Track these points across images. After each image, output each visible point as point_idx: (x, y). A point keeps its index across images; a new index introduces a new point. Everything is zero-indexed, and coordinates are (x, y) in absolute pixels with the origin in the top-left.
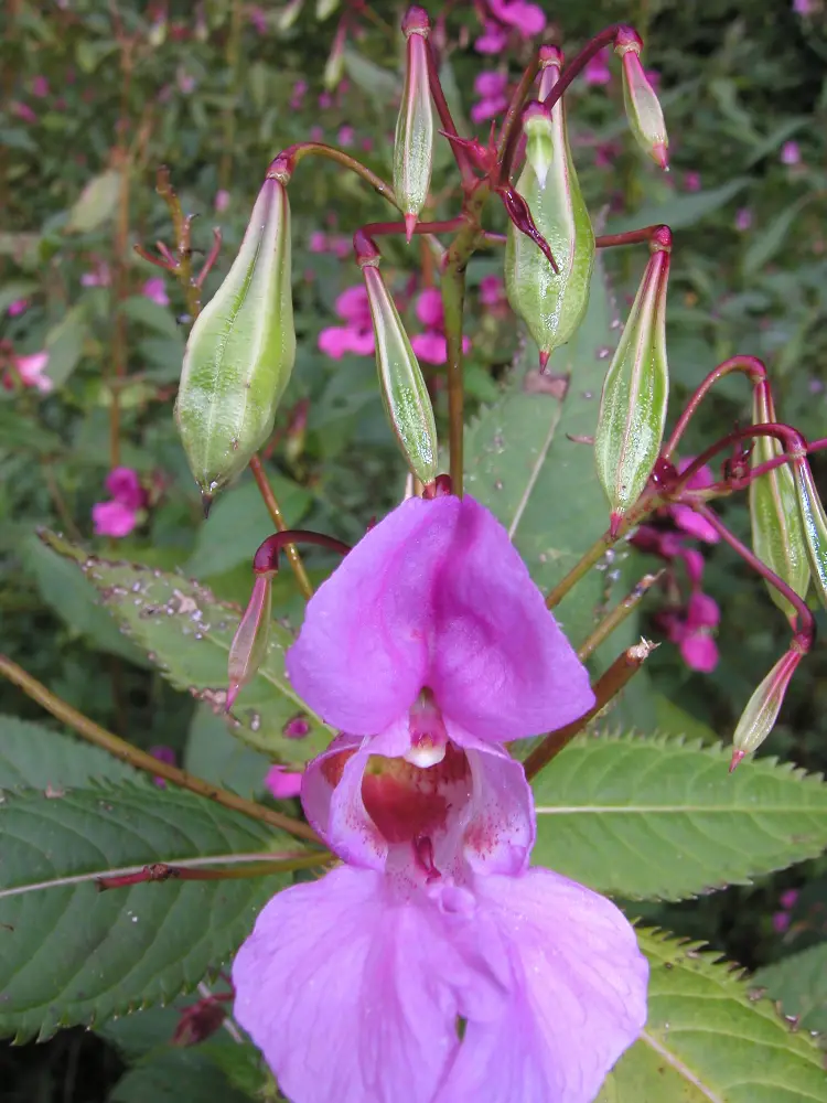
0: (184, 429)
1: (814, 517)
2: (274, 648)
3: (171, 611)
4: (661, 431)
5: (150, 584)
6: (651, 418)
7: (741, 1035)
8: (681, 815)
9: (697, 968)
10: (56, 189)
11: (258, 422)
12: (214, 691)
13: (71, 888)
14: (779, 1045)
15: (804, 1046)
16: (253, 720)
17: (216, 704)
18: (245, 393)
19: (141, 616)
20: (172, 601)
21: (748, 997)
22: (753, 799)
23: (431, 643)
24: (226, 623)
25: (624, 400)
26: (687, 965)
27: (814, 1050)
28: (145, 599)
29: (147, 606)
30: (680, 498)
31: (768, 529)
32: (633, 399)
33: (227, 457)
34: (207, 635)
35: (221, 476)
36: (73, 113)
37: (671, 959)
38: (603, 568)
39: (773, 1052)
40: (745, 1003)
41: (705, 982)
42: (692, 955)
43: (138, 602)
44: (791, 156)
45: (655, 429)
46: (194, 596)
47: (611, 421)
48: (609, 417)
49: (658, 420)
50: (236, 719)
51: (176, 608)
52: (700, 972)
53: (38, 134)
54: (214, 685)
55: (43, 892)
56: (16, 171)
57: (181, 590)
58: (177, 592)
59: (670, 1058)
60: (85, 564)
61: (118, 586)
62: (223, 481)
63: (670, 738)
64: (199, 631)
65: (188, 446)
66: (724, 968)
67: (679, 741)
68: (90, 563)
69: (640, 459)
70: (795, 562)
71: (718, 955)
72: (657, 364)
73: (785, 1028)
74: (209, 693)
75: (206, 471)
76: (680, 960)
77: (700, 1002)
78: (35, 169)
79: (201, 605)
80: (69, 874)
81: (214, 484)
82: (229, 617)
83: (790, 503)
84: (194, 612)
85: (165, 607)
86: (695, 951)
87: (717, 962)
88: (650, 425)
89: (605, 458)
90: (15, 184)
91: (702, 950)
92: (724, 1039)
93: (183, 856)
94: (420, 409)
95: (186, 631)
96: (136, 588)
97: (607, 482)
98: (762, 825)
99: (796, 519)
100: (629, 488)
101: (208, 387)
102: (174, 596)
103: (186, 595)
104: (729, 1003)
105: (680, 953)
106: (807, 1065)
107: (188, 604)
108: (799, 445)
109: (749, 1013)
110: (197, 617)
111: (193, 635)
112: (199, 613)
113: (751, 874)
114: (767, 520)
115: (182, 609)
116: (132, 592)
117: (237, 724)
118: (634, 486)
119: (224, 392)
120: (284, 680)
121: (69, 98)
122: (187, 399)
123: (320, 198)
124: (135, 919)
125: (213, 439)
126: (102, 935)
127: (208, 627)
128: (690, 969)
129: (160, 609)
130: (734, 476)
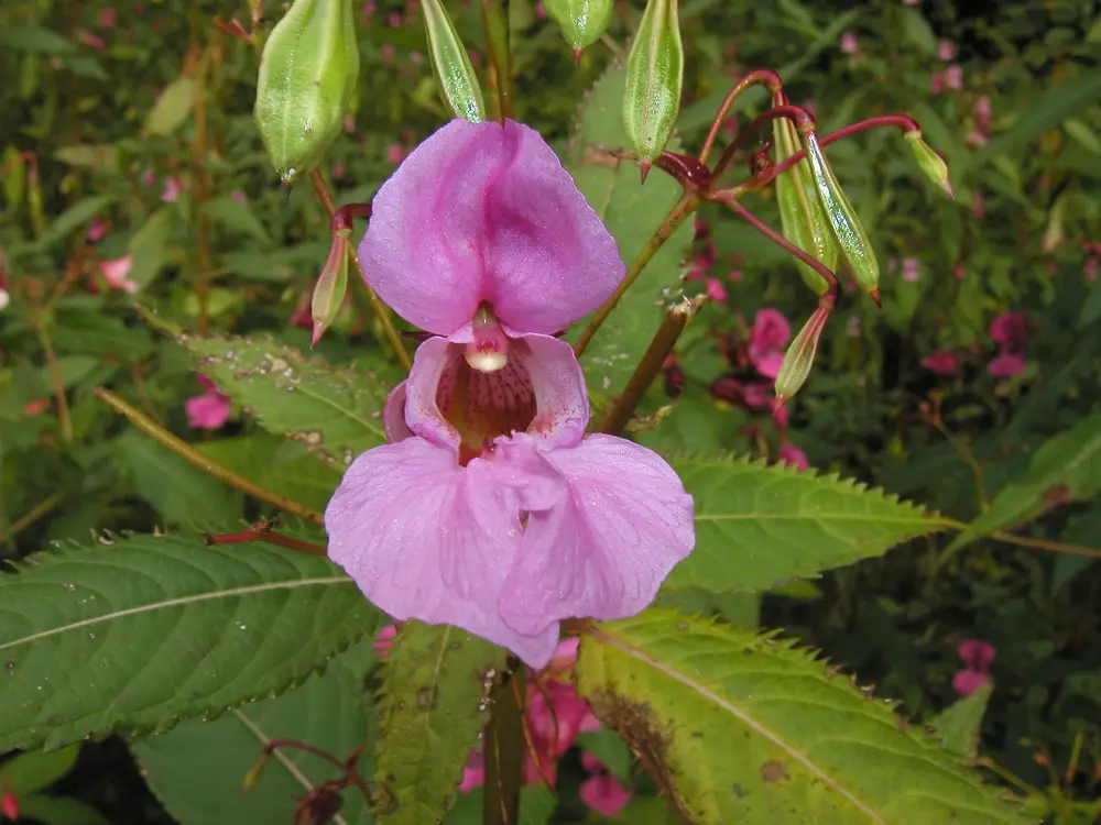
0: (264, 125)
1: (826, 180)
2: (362, 395)
3: (263, 372)
4: (679, 92)
5: (242, 351)
6: (670, 83)
7: (820, 703)
8: (752, 521)
9: (775, 651)
10: (131, 114)
11: (328, 115)
12: (308, 433)
13: (180, 608)
14: (855, 710)
15: (877, 710)
16: (345, 455)
17: (310, 444)
18: (315, 91)
19: (236, 378)
20: (264, 363)
21: (825, 674)
22: (818, 508)
23: (487, 256)
24: (316, 376)
25: (645, 69)
26: (767, 650)
27: (889, 713)
28: (237, 365)
29: (241, 370)
30: (715, 197)
31: (795, 218)
32: (652, 66)
33: (302, 144)
34: (299, 387)
35: (299, 163)
36: (142, 43)
37: (751, 645)
38: (661, 303)
39: (850, 716)
40: (822, 678)
41: (784, 663)
42: (769, 641)
43: (232, 367)
44: (849, 45)
45: (674, 91)
46: (284, 358)
47: (635, 88)
48: (632, 87)
49: (676, 85)
50: (329, 455)
51: (268, 368)
52: (780, 655)
53: (110, 64)
54: (308, 427)
55: (154, 611)
56: (87, 104)
57: (272, 353)
58: (269, 356)
59: (755, 724)
60: (180, 338)
61: (213, 356)
62: (300, 167)
63: (736, 458)
64: (291, 384)
65: (267, 139)
66: (800, 652)
67: (746, 459)
68: (184, 337)
69: (660, 116)
70: (820, 243)
71: (793, 641)
72: (672, 41)
73: (861, 697)
74: (303, 435)
75: (284, 159)
76: (759, 646)
77: (780, 677)
78: (107, 100)
79: (291, 364)
80: (179, 596)
81: (292, 171)
82: (318, 372)
83: (811, 192)
84: (286, 370)
85: (257, 368)
86: (772, 639)
87: (794, 647)
88: (669, 88)
89: (632, 116)
90: (87, 116)
91: (779, 637)
92: (804, 706)
93: (287, 578)
94: (468, 82)
95: (278, 385)
96: (230, 355)
97: (634, 136)
98: (829, 529)
99: (818, 207)
100: (654, 139)
101: (282, 87)
102: (266, 359)
103: (276, 357)
104: (807, 679)
105: (759, 640)
106: (881, 724)
107: (279, 364)
108: (806, 119)
109: (826, 686)
110: (288, 373)
111: (285, 388)
112: (290, 370)
113: (821, 569)
114: (793, 210)
115: (274, 368)
116: (226, 360)
117: (331, 460)
118: (658, 138)
119: (297, 91)
120: (373, 420)
121: (139, 29)
122: (265, 98)
123: (396, 115)
124: (243, 627)
125: (290, 129)
126: (214, 641)
127: (298, 381)
128: (770, 653)
129: (253, 370)
130: (760, 169)
